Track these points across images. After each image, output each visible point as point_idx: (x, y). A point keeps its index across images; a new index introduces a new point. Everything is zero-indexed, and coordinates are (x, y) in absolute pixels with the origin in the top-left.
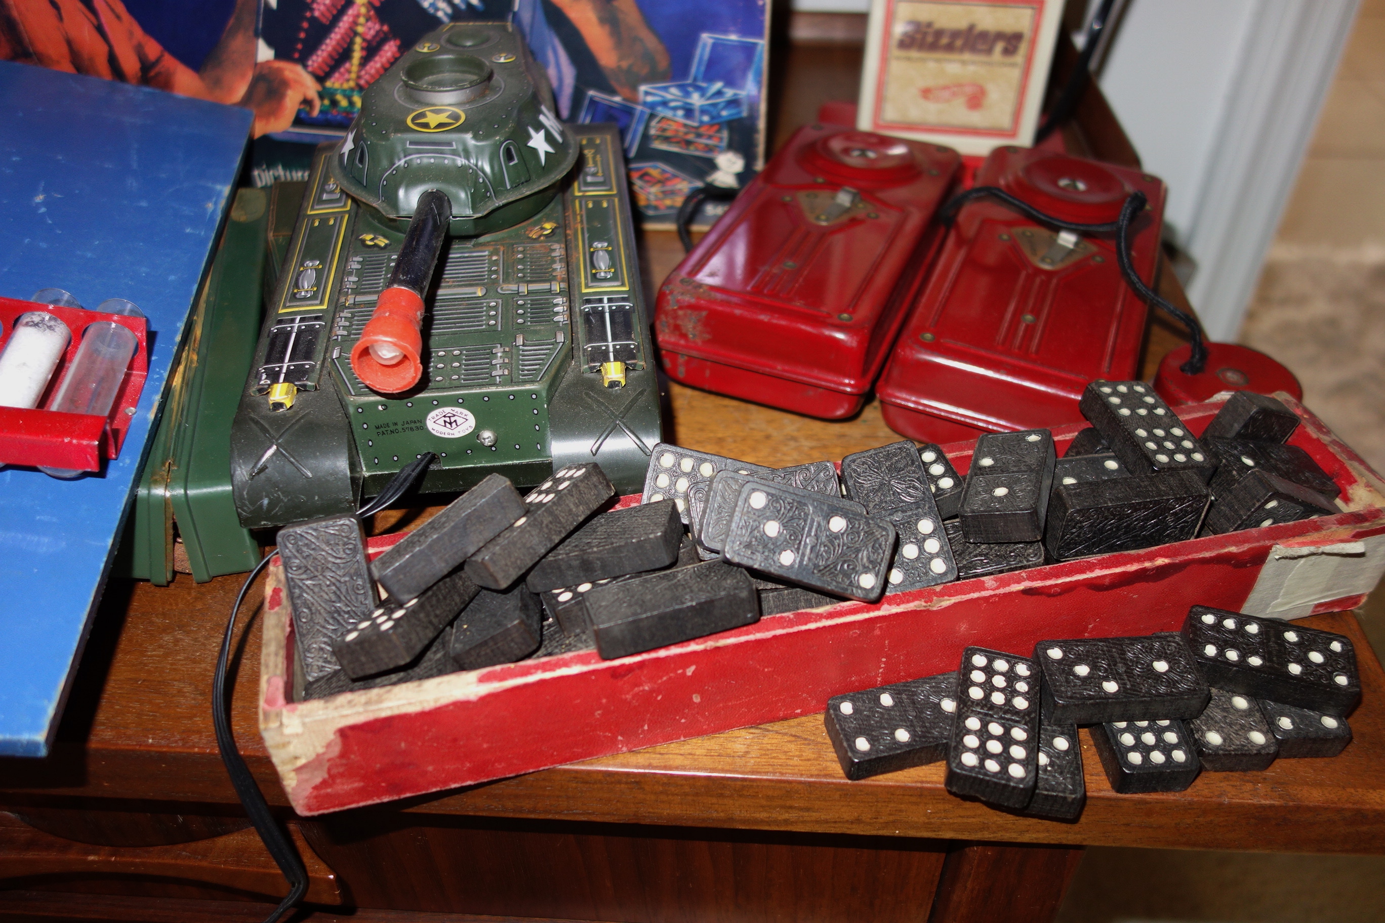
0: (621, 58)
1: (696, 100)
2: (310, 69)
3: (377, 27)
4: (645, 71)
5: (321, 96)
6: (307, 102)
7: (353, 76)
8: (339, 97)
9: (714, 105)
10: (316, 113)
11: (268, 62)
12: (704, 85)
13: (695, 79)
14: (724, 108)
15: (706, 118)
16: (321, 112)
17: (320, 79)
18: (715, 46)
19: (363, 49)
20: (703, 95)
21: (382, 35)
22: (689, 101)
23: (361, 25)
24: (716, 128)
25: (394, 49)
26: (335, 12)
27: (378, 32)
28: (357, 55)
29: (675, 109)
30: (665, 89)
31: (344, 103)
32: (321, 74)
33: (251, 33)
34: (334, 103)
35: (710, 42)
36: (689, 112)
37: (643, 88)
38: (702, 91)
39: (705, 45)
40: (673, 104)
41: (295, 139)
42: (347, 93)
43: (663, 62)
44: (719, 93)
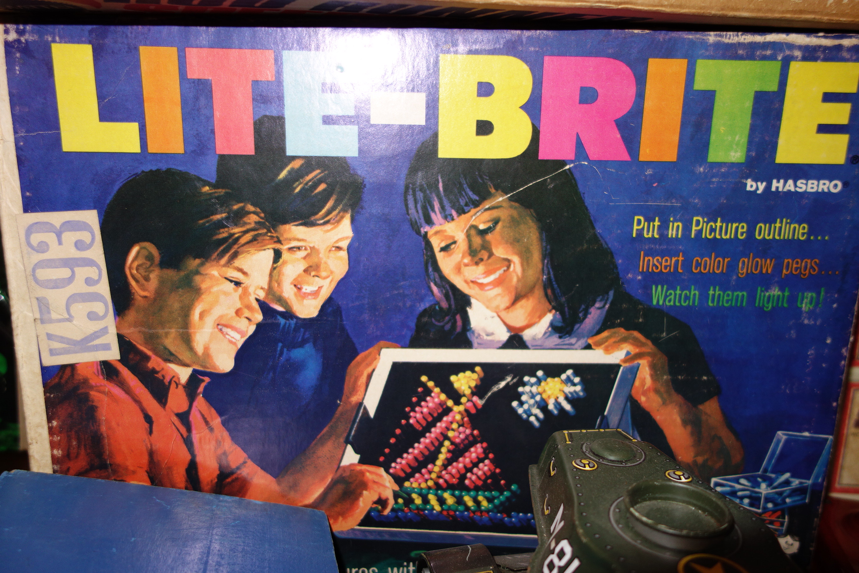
0: (697, 454)
1: (764, 489)
2: (391, 471)
3: (468, 431)
4: (719, 465)
5: (396, 496)
6: (382, 502)
7: (434, 476)
8: (414, 496)
9: (780, 494)
10: (387, 512)
11: (352, 465)
12: (773, 476)
13: (765, 471)
14: (789, 496)
15: (770, 505)
16: (393, 510)
17: (399, 481)
18: (787, 442)
19: (449, 451)
20: (769, 485)
21: (471, 439)
22: (757, 490)
23: (453, 430)
24: (779, 513)
25: (480, 450)
26: (430, 419)
27: (467, 437)
28: (442, 457)
29: (741, 498)
30: (737, 481)
31: (418, 501)
32: (402, 475)
33: (342, 440)
34: (409, 501)
35: (784, 437)
36: (755, 500)
37: (714, 480)
38: (770, 482)
39: (779, 441)
40: (740, 494)
41: (360, 536)
42: (424, 491)
43: (737, 457)
44: (787, 483)
